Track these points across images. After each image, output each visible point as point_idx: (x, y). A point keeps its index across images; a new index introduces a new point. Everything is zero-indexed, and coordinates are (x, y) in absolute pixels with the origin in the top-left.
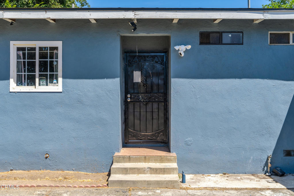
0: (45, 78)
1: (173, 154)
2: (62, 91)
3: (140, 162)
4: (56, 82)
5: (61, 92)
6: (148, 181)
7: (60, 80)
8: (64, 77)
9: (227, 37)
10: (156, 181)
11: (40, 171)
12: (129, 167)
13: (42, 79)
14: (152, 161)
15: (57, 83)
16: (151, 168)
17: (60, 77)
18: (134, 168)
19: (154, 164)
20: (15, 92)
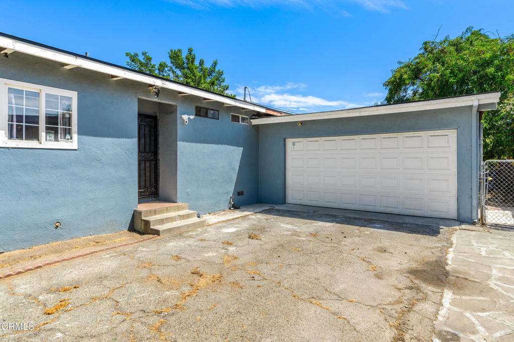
0: (54, 132)
1: (179, 204)
2: (77, 148)
3: (163, 213)
4: (69, 137)
5: (76, 150)
6: (188, 225)
7: (75, 136)
8: (80, 133)
9: (211, 113)
10: (192, 224)
11: (47, 245)
12: (164, 217)
13: (50, 133)
14: (172, 211)
15: (71, 138)
16: (180, 216)
17: (75, 133)
18: (168, 218)
19: (174, 213)
20: (7, 148)
